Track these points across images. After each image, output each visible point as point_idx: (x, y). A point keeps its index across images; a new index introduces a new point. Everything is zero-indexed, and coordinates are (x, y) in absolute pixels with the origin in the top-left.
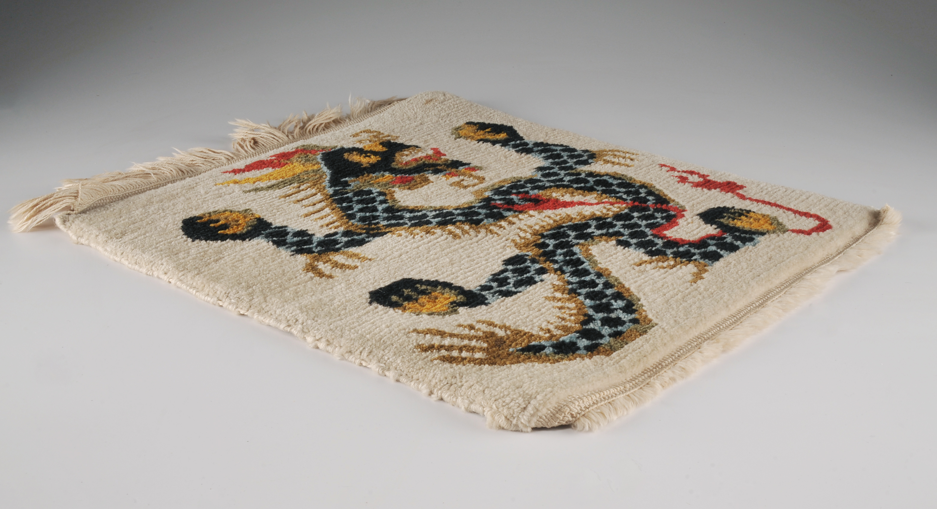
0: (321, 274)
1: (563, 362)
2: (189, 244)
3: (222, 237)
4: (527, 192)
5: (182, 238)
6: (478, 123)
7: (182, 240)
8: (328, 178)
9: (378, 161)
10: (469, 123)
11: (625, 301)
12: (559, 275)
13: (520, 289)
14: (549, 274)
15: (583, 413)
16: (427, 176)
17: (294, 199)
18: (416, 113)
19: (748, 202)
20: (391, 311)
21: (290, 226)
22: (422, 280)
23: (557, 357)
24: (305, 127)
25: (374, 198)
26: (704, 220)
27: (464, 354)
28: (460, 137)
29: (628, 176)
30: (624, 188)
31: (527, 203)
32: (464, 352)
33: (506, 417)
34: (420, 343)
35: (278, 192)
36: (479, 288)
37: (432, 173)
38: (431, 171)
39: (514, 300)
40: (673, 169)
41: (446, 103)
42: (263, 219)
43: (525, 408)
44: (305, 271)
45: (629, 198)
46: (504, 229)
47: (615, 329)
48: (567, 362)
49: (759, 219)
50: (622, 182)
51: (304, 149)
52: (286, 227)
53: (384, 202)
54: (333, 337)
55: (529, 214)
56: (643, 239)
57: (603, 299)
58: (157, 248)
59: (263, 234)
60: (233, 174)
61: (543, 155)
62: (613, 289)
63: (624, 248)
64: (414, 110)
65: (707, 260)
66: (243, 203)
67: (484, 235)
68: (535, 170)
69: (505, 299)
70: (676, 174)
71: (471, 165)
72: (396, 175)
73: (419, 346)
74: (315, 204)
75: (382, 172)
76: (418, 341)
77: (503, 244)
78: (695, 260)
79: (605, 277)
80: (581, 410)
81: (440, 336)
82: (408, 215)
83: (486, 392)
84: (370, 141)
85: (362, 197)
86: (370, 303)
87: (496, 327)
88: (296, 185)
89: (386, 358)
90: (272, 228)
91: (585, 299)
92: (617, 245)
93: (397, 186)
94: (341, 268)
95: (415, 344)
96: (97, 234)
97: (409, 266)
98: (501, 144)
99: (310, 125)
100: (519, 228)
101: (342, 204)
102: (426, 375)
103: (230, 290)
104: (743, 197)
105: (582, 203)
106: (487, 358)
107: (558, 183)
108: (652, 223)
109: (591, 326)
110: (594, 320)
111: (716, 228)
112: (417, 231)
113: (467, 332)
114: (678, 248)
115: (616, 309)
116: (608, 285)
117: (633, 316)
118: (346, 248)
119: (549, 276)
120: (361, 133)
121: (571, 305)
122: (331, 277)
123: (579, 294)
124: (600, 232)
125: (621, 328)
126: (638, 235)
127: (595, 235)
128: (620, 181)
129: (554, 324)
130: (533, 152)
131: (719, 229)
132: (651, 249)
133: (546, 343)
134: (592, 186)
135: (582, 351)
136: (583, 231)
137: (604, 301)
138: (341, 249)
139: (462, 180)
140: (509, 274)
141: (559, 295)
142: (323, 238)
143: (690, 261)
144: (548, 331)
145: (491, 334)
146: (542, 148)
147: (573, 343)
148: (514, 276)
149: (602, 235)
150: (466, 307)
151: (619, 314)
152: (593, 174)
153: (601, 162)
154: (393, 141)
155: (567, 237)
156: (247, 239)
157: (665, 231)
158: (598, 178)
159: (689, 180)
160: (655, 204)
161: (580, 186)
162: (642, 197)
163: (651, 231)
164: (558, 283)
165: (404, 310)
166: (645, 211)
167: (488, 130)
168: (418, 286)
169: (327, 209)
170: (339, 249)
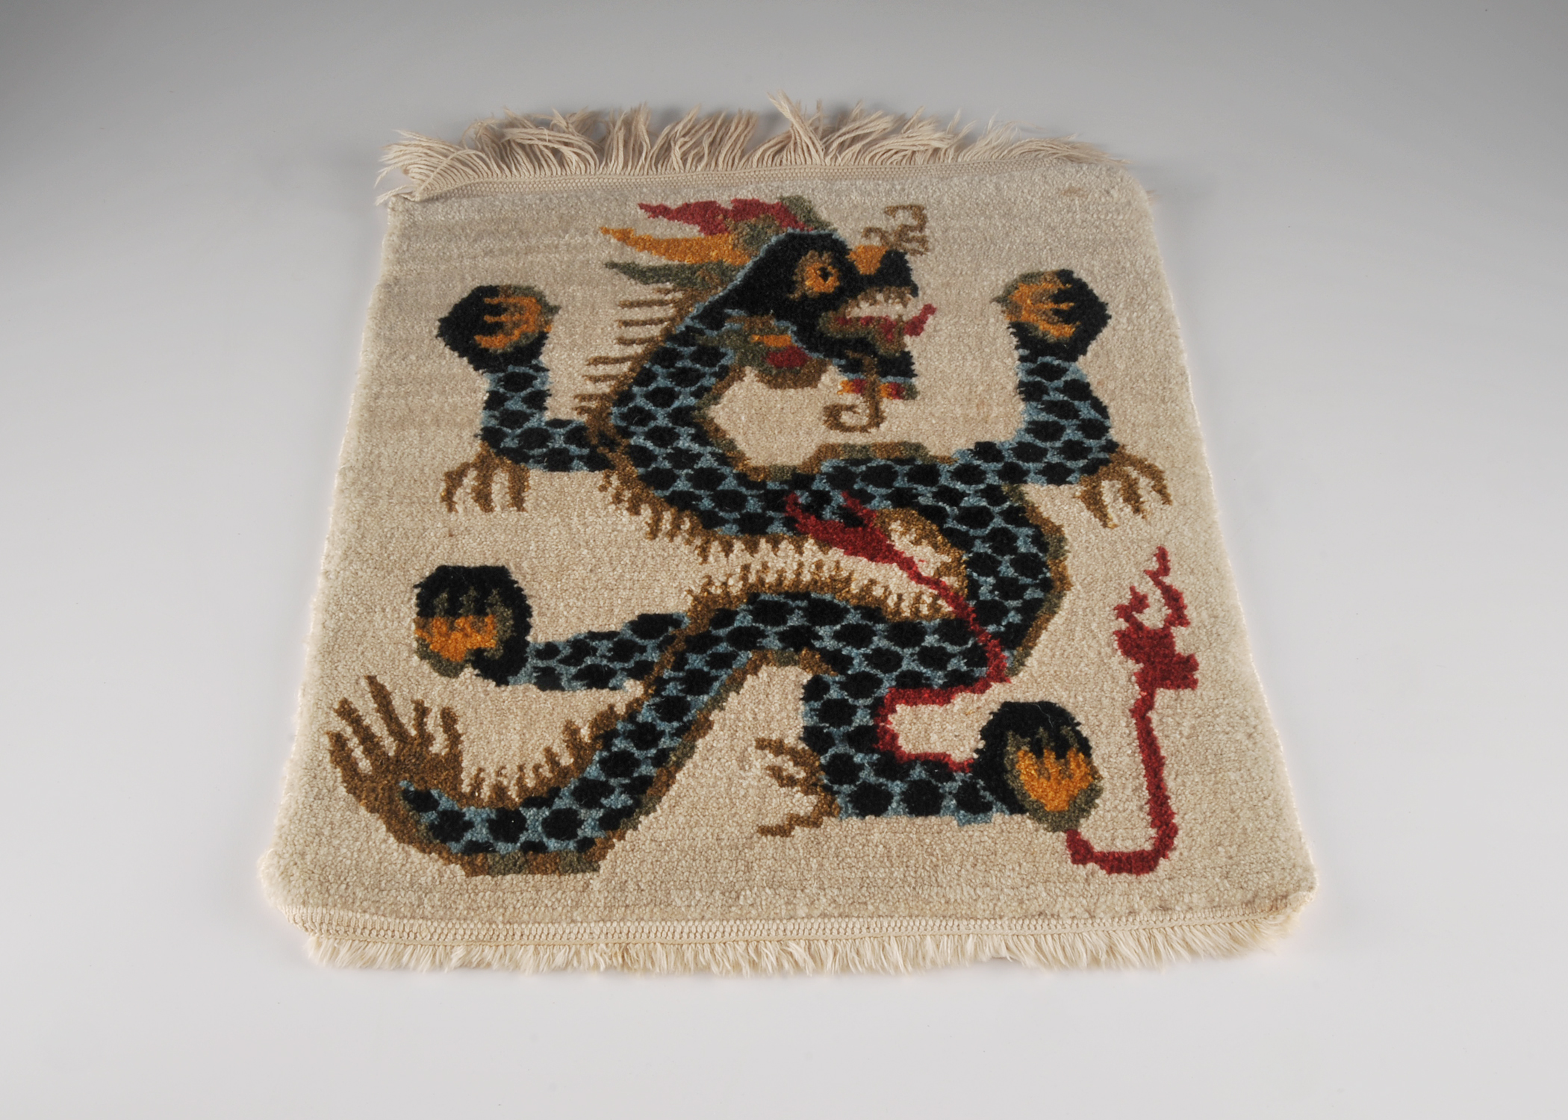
0: (449, 496)
2: (425, 341)
3: (467, 348)
6: (1077, 281)
7: (428, 329)
8: (716, 297)
9: (823, 294)
10: (1065, 274)
11: (631, 801)
12: (645, 693)
13: (573, 684)
14: (638, 682)
16: (829, 368)
17: (628, 316)
18: (1028, 206)
25: (702, 376)
27: (358, 751)
28: (1002, 301)
30: (1017, 569)
31: (836, 520)
32: (362, 747)
35: (635, 290)
36: (542, 645)
37: (841, 366)
38: (844, 362)
39: (537, 699)
40: (1160, 572)
42: (547, 338)
45: (987, 597)
47: (545, 839)
49: (1071, 776)
50: (1036, 555)
51: (784, 210)
52: (547, 370)
53: (700, 392)
55: (800, 546)
56: (851, 700)
57: (617, 776)
59: (505, 371)
61: (1041, 416)
62: (656, 769)
63: (800, 699)
65: (850, 804)
67: (687, 552)
68: (972, 447)
70: (1146, 587)
71: (914, 379)
72: (797, 342)
73: (345, 701)
76: (353, 695)
77: (689, 581)
78: (836, 793)
79: (681, 740)
82: (684, 442)
84: (882, 239)
85: (694, 364)
86: (416, 586)
87: (447, 731)
88: (669, 286)
90: (527, 366)
91: (598, 762)
92: (803, 687)
93: (763, 368)
94: (476, 500)
98: (1026, 352)
101: (654, 364)
104: (1141, 712)
105: (908, 565)
106: (363, 778)
107: (940, 504)
108: (921, 674)
109: (530, 814)
110: (549, 805)
111: (977, 751)
112: (627, 494)
113: (407, 718)
114: (859, 751)
115: (602, 806)
116: (660, 760)
117: (599, 835)
118: (535, 462)
119: (633, 689)
120: (904, 208)
121: (566, 760)
122: (451, 508)
123: (607, 746)
124: (830, 644)
125: (552, 844)
126: (861, 685)
127: (812, 647)
128: (1034, 550)
129: (501, 779)
130: (1038, 400)
131: (976, 756)
132: (824, 727)
133: (445, 803)
134: (975, 538)
135: (455, 847)
136: (814, 624)
137: (613, 781)
138: (527, 462)
139: (851, 408)
140: (604, 646)
141: (585, 733)
142: (543, 424)
143: (826, 789)
144: (477, 784)
145: (426, 739)
146: (1066, 398)
147: (470, 825)
148: (603, 656)
149: (823, 651)
150: (477, 672)
151: (590, 820)
152: (1020, 515)
153: (1079, 490)
154: (907, 257)
155: (775, 623)
156: (481, 371)
157: (907, 703)
158: (1010, 527)
159: (1136, 615)
160: (995, 635)
161: (959, 527)
162: (1005, 606)
163: (887, 690)
164: (621, 709)
165: (421, 627)
166: (953, 643)
167: (1064, 306)
168: (495, 592)
169: (629, 363)
170: (526, 458)
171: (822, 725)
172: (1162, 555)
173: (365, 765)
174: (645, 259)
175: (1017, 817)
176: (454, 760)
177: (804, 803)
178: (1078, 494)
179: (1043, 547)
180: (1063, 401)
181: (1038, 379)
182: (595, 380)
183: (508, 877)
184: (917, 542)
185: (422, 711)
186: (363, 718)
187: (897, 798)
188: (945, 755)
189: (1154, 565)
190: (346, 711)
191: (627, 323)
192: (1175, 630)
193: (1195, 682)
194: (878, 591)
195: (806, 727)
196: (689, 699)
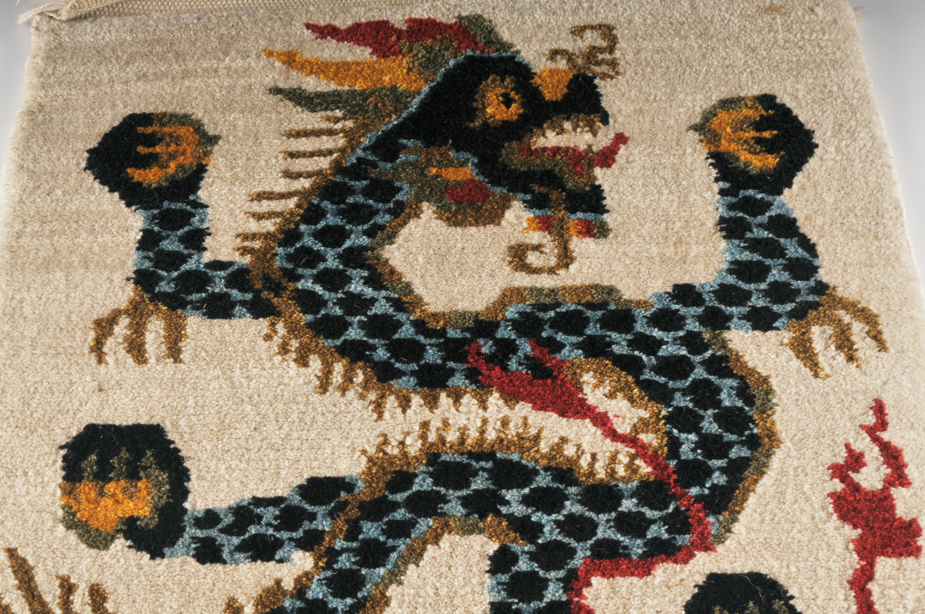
0: (98, 346)
3: (117, 183)
4: (559, 349)
6: (779, 107)
9: (506, 122)
10: (765, 99)
12: (316, 567)
13: (236, 556)
14: (308, 554)
16: (513, 203)
17: (294, 147)
18: (726, 24)
19: (844, 600)
25: (375, 213)
28: (699, 129)
30: (721, 424)
31: (523, 371)
35: (302, 119)
37: (526, 202)
38: (530, 197)
39: (197, 574)
40: (877, 428)
41: (796, 26)
42: (206, 171)
45: (688, 456)
46: (404, 412)
50: (741, 409)
52: (206, 207)
53: (373, 231)
55: (484, 401)
56: (541, 572)
59: (160, 207)
60: (314, 35)
61: (744, 255)
63: (486, 572)
66: (233, 119)
67: (360, 408)
68: (670, 290)
69: (190, 563)
70: (863, 444)
71: (605, 216)
74: (298, 177)
75: (471, 156)
82: (356, 286)
84: (569, 62)
85: (366, 200)
88: (340, 114)
90: (184, 202)
92: (489, 558)
93: (442, 203)
94: (128, 351)
97: (199, 403)
98: (727, 185)
100: (425, 424)
101: (323, 200)
104: (861, 583)
105: (601, 421)
107: (636, 353)
108: (618, 543)
112: (295, 344)
113: (51, 596)
118: (193, 309)
119: (303, 561)
120: (592, 28)
122: (101, 359)
124: (518, 510)
126: (553, 556)
127: (498, 513)
128: (740, 404)
130: (741, 237)
132: (513, 603)
134: (675, 390)
136: (501, 488)
138: (184, 308)
139: (537, 248)
140: (270, 514)
141: (249, 611)
142: (202, 266)
146: (770, 235)
148: (269, 525)
149: (510, 518)
150: (129, 543)
152: (724, 364)
153: (787, 336)
154: (597, 81)
155: (458, 487)
156: (133, 208)
157: (603, 575)
158: (712, 378)
159: (853, 475)
160: (699, 498)
161: (657, 378)
162: (709, 467)
163: (581, 561)
164: (288, 585)
165: (68, 492)
166: (652, 507)
167: (766, 134)
168: (149, 453)
169: (295, 199)
170: (183, 305)
171: (511, 600)
172: (879, 409)
174: (313, 84)
178: (786, 341)
179: (749, 400)
180: (768, 239)
181: (740, 214)
182: (259, 217)
184: (611, 396)
185: (68, 588)
189: (871, 420)
191: (293, 155)
192: (895, 492)
193: (919, 549)
194: (570, 451)
195: (492, 604)
196: (363, 572)
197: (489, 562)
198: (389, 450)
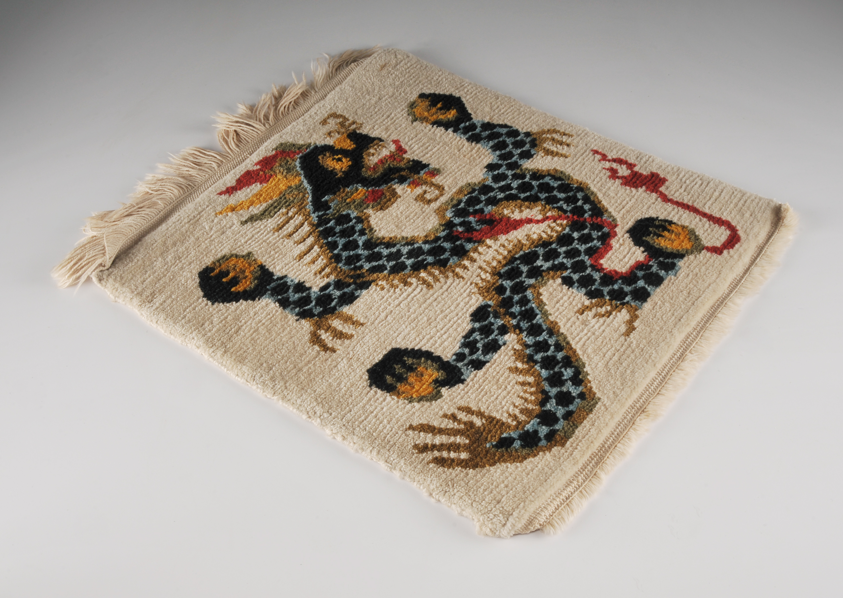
0: (325, 348)
1: (530, 459)
2: (211, 309)
3: (235, 297)
4: (482, 211)
5: (203, 301)
6: (430, 95)
7: (203, 304)
8: (310, 199)
9: (349, 166)
10: (422, 96)
11: (573, 369)
12: (518, 335)
13: (488, 357)
14: (509, 334)
15: (548, 521)
16: (394, 187)
17: (285, 233)
18: (373, 83)
19: (669, 207)
20: (388, 397)
21: (289, 276)
22: (407, 349)
23: (525, 452)
24: (278, 109)
25: (353, 227)
26: (633, 241)
27: (453, 455)
28: (416, 120)
29: (567, 174)
30: (563, 193)
31: (483, 227)
32: (452, 452)
33: (491, 529)
34: (417, 443)
35: (272, 222)
36: (454, 357)
37: (398, 183)
38: (396, 180)
39: (485, 373)
40: (604, 157)
41: (398, 67)
42: (265, 266)
43: (505, 524)
44: (312, 344)
45: (569, 208)
46: (468, 270)
47: (567, 409)
48: (532, 459)
49: (680, 234)
50: (562, 184)
51: (283, 152)
52: (286, 276)
53: (362, 233)
54: (347, 433)
55: (486, 245)
56: (584, 274)
57: (555, 366)
58: (185, 317)
59: (268, 290)
60: (227, 195)
61: (491, 143)
62: (563, 352)
63: (568, 288)
64: (371, 79)
65: (637, 302)
66: (245, 243)
67: (452, 281)
68: (486, 170)
69: (477, 373)
70: (608, 165)
71: (430, 166)
72: (368, 188)
73: (416, 446)
74: (304, 240)
75: (355, 185)
76: (415, 441)
77: (468, 290)
78: (628, 302)
79: (555, 336)
80: (547, 518)
81: (431, 434)
82: (385, 252)
83: (473, 505)
84: (339, 133)
85: (343, 226)
86: (370, 386)
87: (473, 414)
88: (284, 210)
89: (392, 459)
90: (274, 281)
91: (541, 369)
92: (563, 284)
93: (371, 206)
94: (340, 339)
95: (413, 444)
96: (131, 297)
97: (395, 329)
98: (452, 129)
99: (281, 106)
100: (480, 268)
101: (327, 239)
102: (425, 479)
103: (255, 373)
104: (665, 199)
105: (529, 221)
106: (471, 459)
107: (507, 193)
108: (590, 247)
109: (548, 407)
110: (550, 398)
111: (643, 252)
112: (396, 282)
113: (451, 425)
114: (613, 285)
115: (566, 380)
116: (559, 347)
117: (581, 389)
118: (340, 307)
119: (510, 338)
120: (328, 118)
121: (531, 379)
122: (333, 350)
123: (536, 362)
124: (547, 265)
125: (571, 407)
126: (579, 267)
127: (543, 271)
128: (560, 182)
129: (519, 408)
130: (481, 139)
131: (646, 253)
132: (591, 289)
133: (514, 435)
134: (536, 194)
135: (543, 443)
136: (533, 264)
137: (556, 369)
138: (336, 309)
139: (425, 192)
140: (477, 336)
141: (520, 365)
142: (319, 293)
143: (623, 304)
144: (515, 417)
145: (471, 425)
146: (489, 132)
147: (536, 432)
148: (481, 339)
149: (549, 269)
150: (447, 387)
151: (569, 387)
152: (536, 175)
153: (541, 153)
154: (358, 132)
155: (521, 275)
156: (257, 299)
157: (601, 259)
158: (541, 181)
159: (618, 175)
160: (591, 216)
161: (526, 195)
162: (579, 206)
163: (589, 261)
164: (518, 347)
165: (398, 395)
166: (584, 230)
167: (439, 105)
168: (406, 359)
169: (316, 247)
170: (334, 309)
171: (589, 288)
172: (596, 152)
173: (464, 456)
174: (256, 210)
175: (686, 259)
176: (491, 419)
177: (624, 315)
178: (543, 155)
179: (560, 179)
180: (490, 134)
181: (470, 133)
183: (576, 432)
184: (521, 211)
185: (454, 417)
186: (434, 443)
187: (646, 286)
188: (637, 262)
189: (598, 157)
190: (424, 449)
191: (290, 235)
192: (636, 169)
193: (664, 178)
194: (535, 237)
195: (585, 294)
196: (534, 322)
197: (564, 285)
198: (481, 285)
